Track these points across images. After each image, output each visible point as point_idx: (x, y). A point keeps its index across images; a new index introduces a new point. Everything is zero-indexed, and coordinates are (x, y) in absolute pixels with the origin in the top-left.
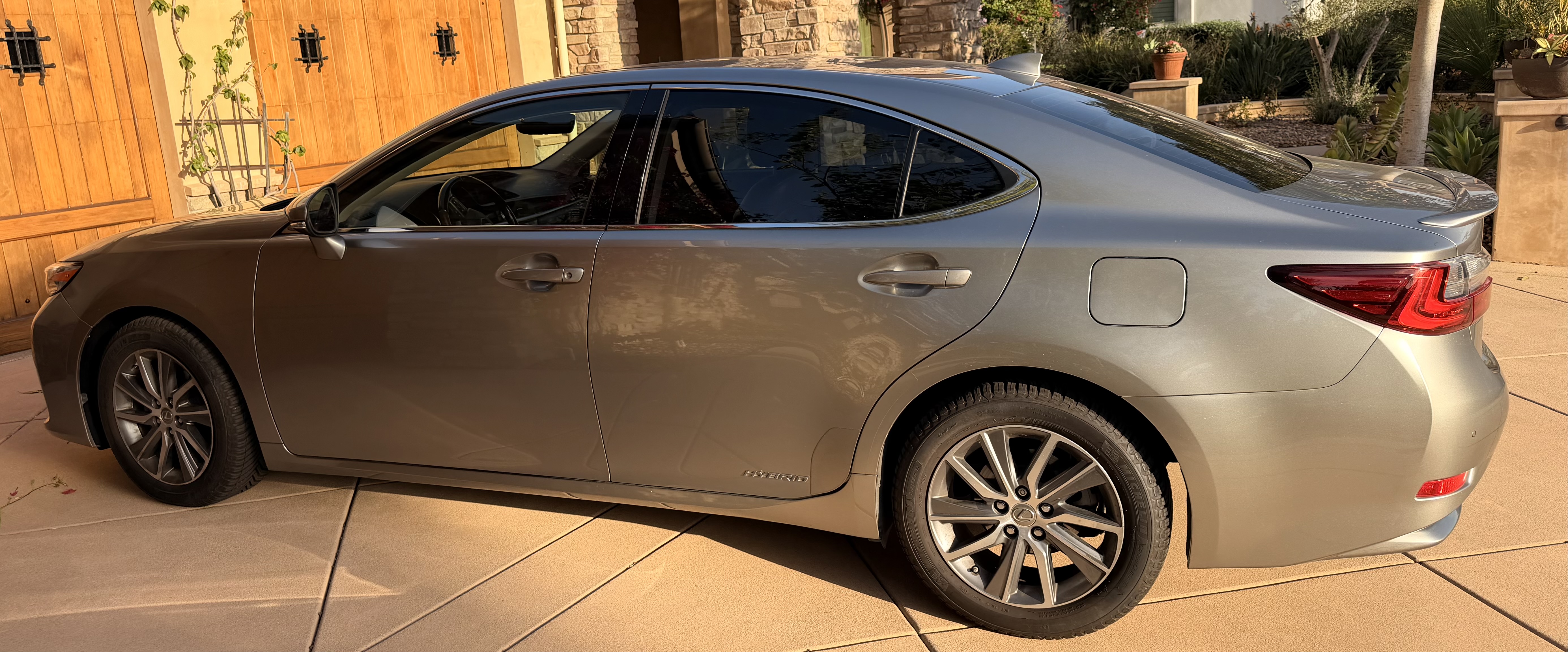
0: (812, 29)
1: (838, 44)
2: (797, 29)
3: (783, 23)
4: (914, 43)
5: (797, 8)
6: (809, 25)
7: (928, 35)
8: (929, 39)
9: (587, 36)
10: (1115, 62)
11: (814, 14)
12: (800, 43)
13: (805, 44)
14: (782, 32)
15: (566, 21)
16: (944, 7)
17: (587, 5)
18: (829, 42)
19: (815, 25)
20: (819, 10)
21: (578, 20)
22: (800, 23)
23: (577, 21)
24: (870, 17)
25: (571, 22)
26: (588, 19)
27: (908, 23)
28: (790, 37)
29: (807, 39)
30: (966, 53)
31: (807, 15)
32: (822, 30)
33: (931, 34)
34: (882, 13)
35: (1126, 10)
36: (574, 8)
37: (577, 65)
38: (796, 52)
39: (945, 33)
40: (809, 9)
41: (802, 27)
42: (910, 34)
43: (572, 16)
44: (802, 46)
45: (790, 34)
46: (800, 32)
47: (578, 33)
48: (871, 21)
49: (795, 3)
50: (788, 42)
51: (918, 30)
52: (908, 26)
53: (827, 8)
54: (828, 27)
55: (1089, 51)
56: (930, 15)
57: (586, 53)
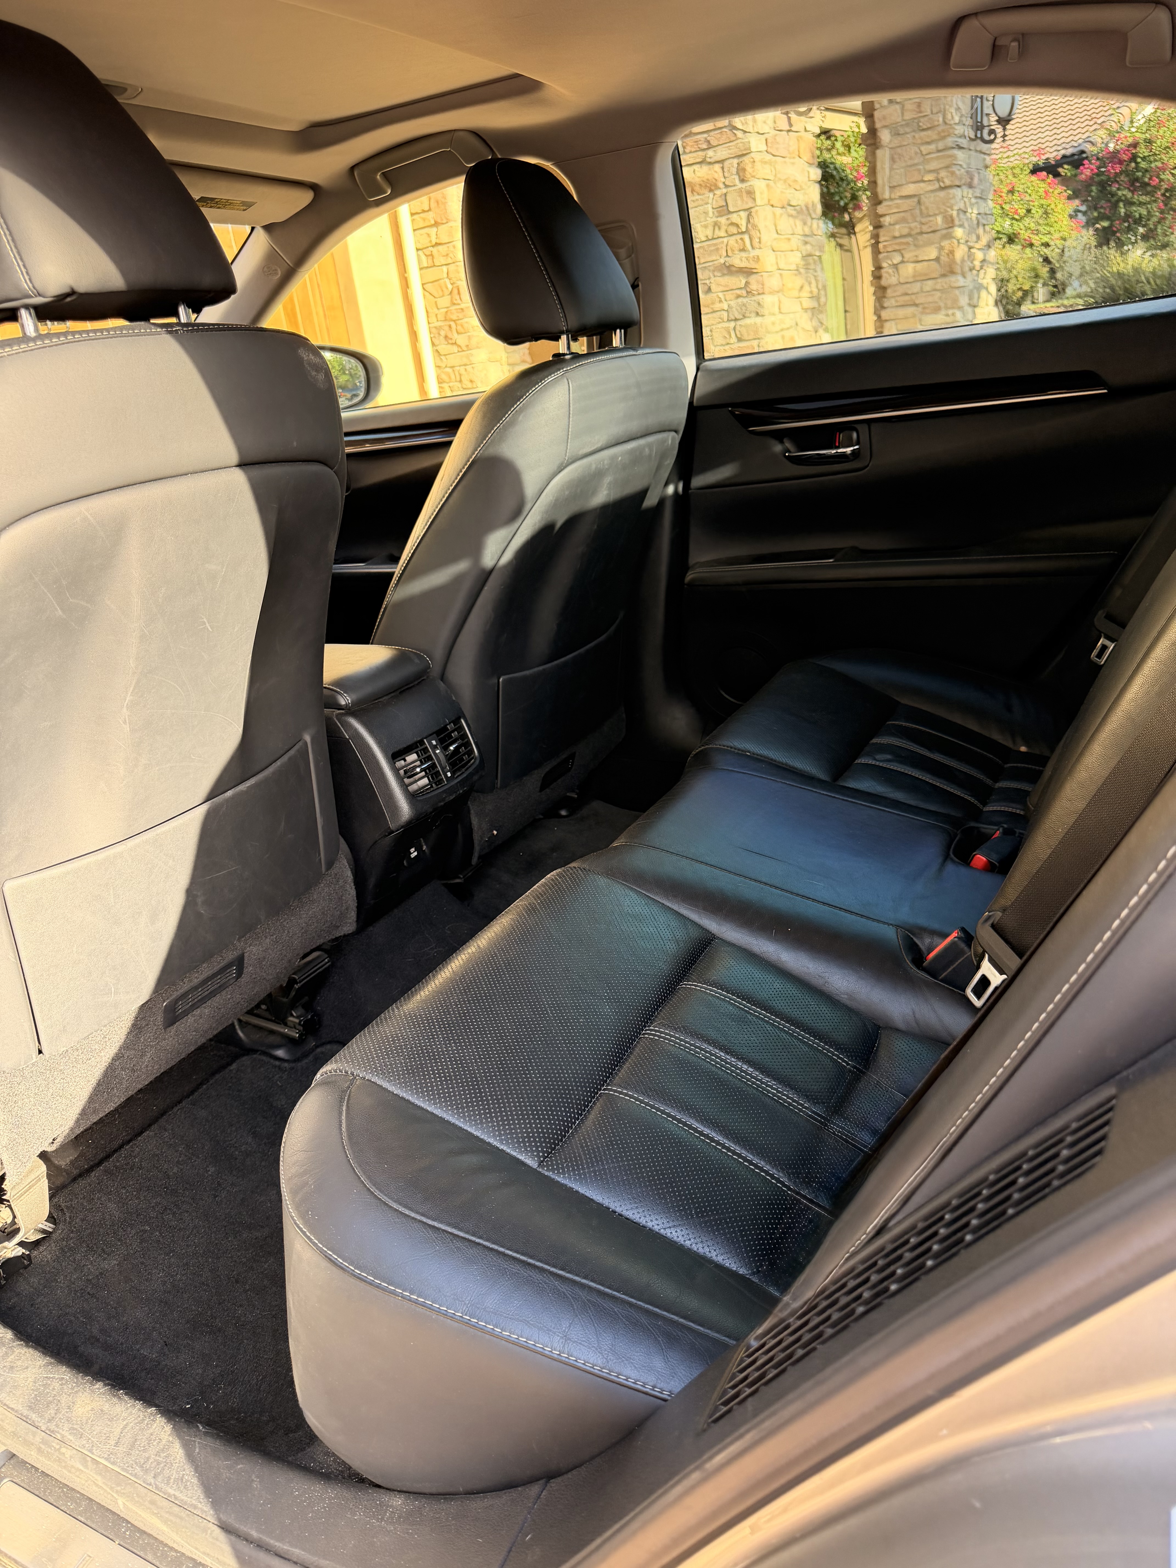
0: (749, 216)
1: (789, 239)
2: (728, 219)
3: (706, 213)
4: (899, 251)
5: (726, 186)
6: (745, 210)
7: (919, 237)
8: (921, 243)
9: (445, 269)
10: (1156, 284)
11: (750, 193)
12: (732, 241)
13: (740, 241)
14: (706, 227)
15: (418, 250)
16: (942, 194)
17: (443, 224)
18: (776, 236)
19: (752, 210)
20: (759, 186)
21: (433, 246)
22: (731, 209)
23: (431, 249)
24: (840, 241)
25: (424, 250)
26: (445, 243)
27: (892, 223)
28: (718, 233)
29: (743, 233)
30: (974, 260)
31: (741, 196)
32: (764, 218)
33: (925, 235)
34: (855, 233)
35: (1159, 227)
36: (426, 230)
37: (436, 310)
38: (727, 256)
39: (944, 232)
40: (744, 185)
41: (735, 215)
42: (895, 238)
43: (425, 242)
44: (736, 245)
45: (717, 228)
46: (732, 224)
47: (434, 266)
48: (841, 246)
49: (723, 180)
50: (714, 242)
51: (905, 231)
52: (892, 227)
53: (771, 183)
54: (774, 214)
55: (1120, 275)
56: (923, 208)
57: (447, 292)
